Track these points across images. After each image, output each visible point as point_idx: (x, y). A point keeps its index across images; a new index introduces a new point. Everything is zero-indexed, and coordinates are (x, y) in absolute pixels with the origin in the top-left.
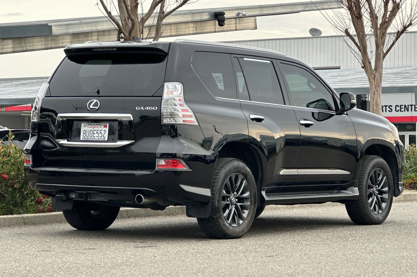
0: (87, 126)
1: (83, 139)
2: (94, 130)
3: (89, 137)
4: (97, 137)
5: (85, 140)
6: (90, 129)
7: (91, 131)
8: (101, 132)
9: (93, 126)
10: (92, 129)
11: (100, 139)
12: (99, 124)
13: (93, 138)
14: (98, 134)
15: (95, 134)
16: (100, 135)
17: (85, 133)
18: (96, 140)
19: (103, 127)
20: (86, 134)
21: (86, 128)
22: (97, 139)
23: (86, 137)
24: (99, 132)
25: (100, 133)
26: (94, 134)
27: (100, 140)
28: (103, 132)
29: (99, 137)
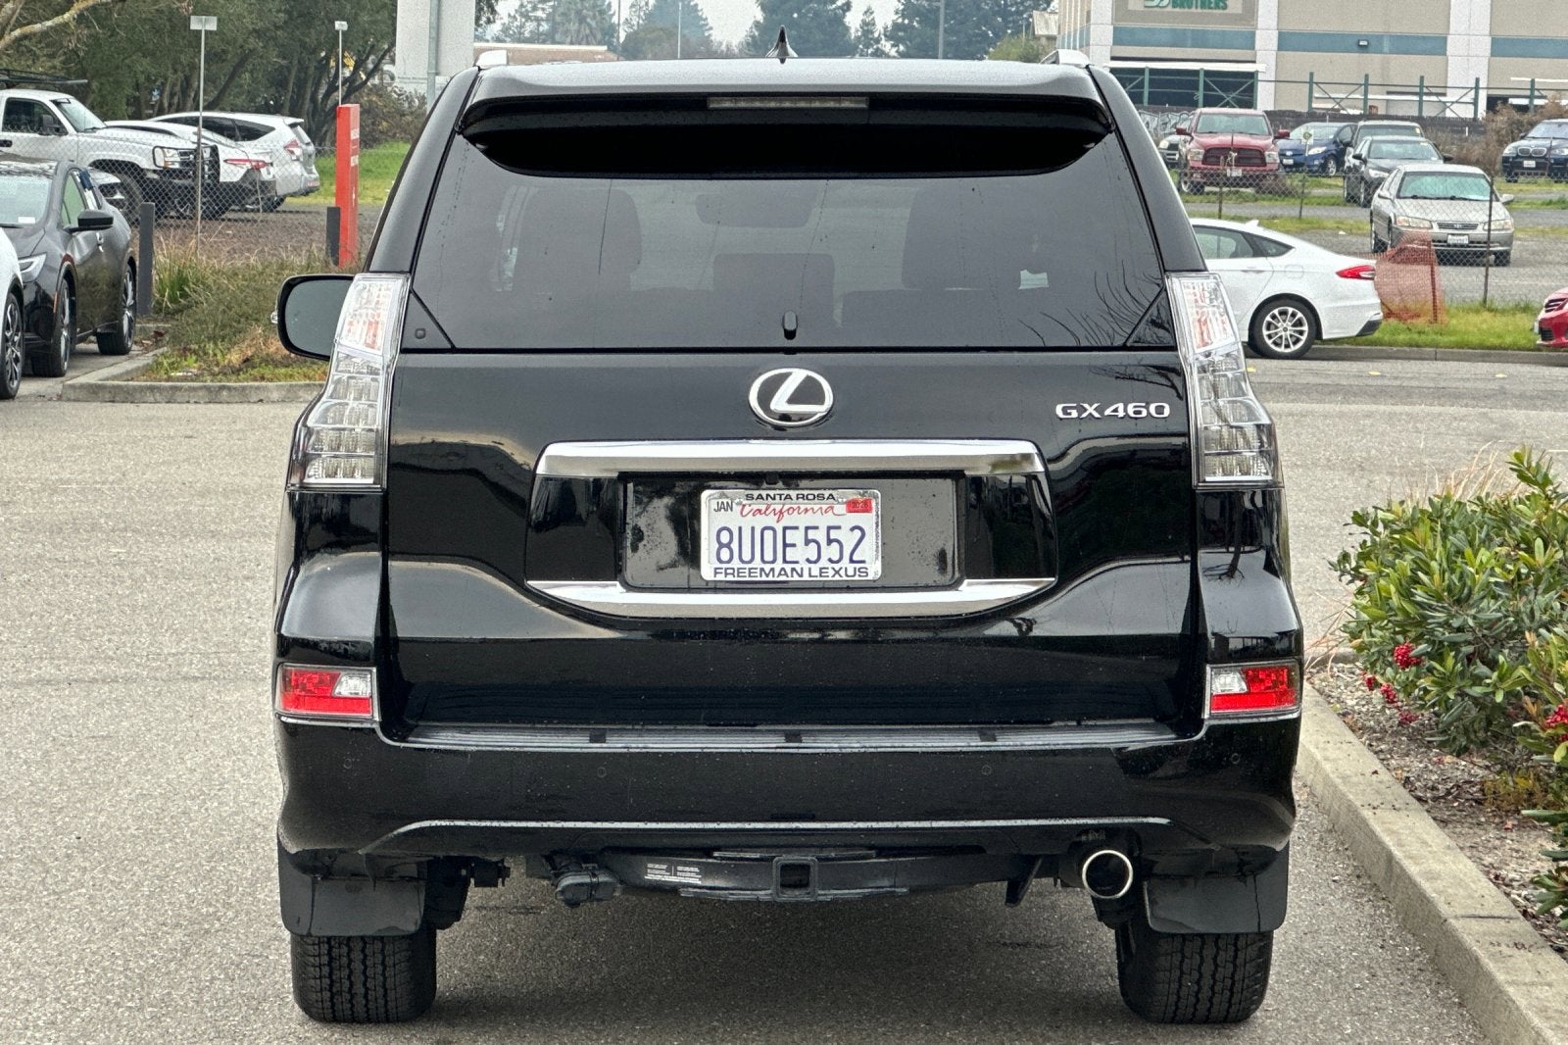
0: (737, 509)
1: (721, 577)
2: (785, 529)
3: (757, 563)
4: (808, 561)
5: (730, 578)
6: (761, 522)
7: (768, 534)
8: (834, 534)
9: (778, 508)
10: (770, 520)
11: (831, 572)
12: (821, 497)
13: (788, 568)
14: (813, 546)
15: (794, 545)
16: (833, 551)
17: (728, 546)
18: (806, 577)
19: (841, 509)
20: (735, 546)
21: (732, 519)
22: (810, 573)
23: (736, 564)
24: (820, 536)
25: (830, 541)
26: (785, 545)
27: (830, 576)
28: (849, 540)
29: (824, 562)
